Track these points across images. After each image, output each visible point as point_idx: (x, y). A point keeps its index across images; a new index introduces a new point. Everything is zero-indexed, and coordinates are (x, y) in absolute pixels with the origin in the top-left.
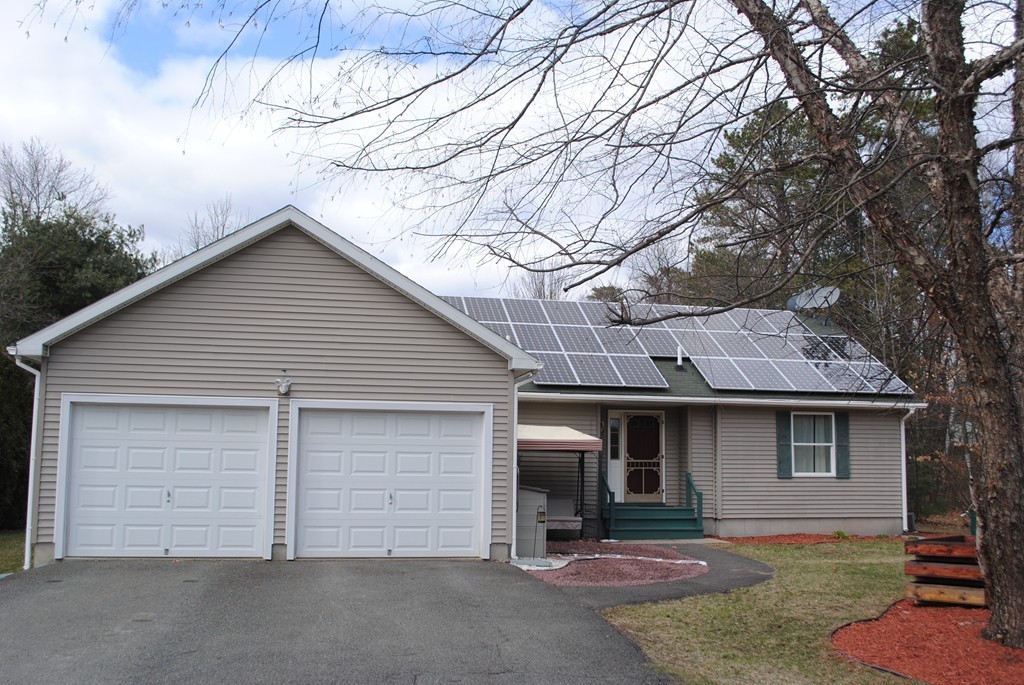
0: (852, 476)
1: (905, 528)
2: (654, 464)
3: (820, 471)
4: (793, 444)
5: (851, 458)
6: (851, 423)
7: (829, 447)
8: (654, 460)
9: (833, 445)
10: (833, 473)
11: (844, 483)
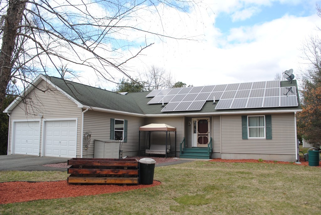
0: (273, 138)
1: (297, 159)
2: (206, 135)
3: (262, 137)
4: (248, 127)
5: (272, 132)
6: (272, 119)
7: (264, 128)
8: (206, 134)
9: (265, 127)
10: (265, 138)
11: (269, 141)
